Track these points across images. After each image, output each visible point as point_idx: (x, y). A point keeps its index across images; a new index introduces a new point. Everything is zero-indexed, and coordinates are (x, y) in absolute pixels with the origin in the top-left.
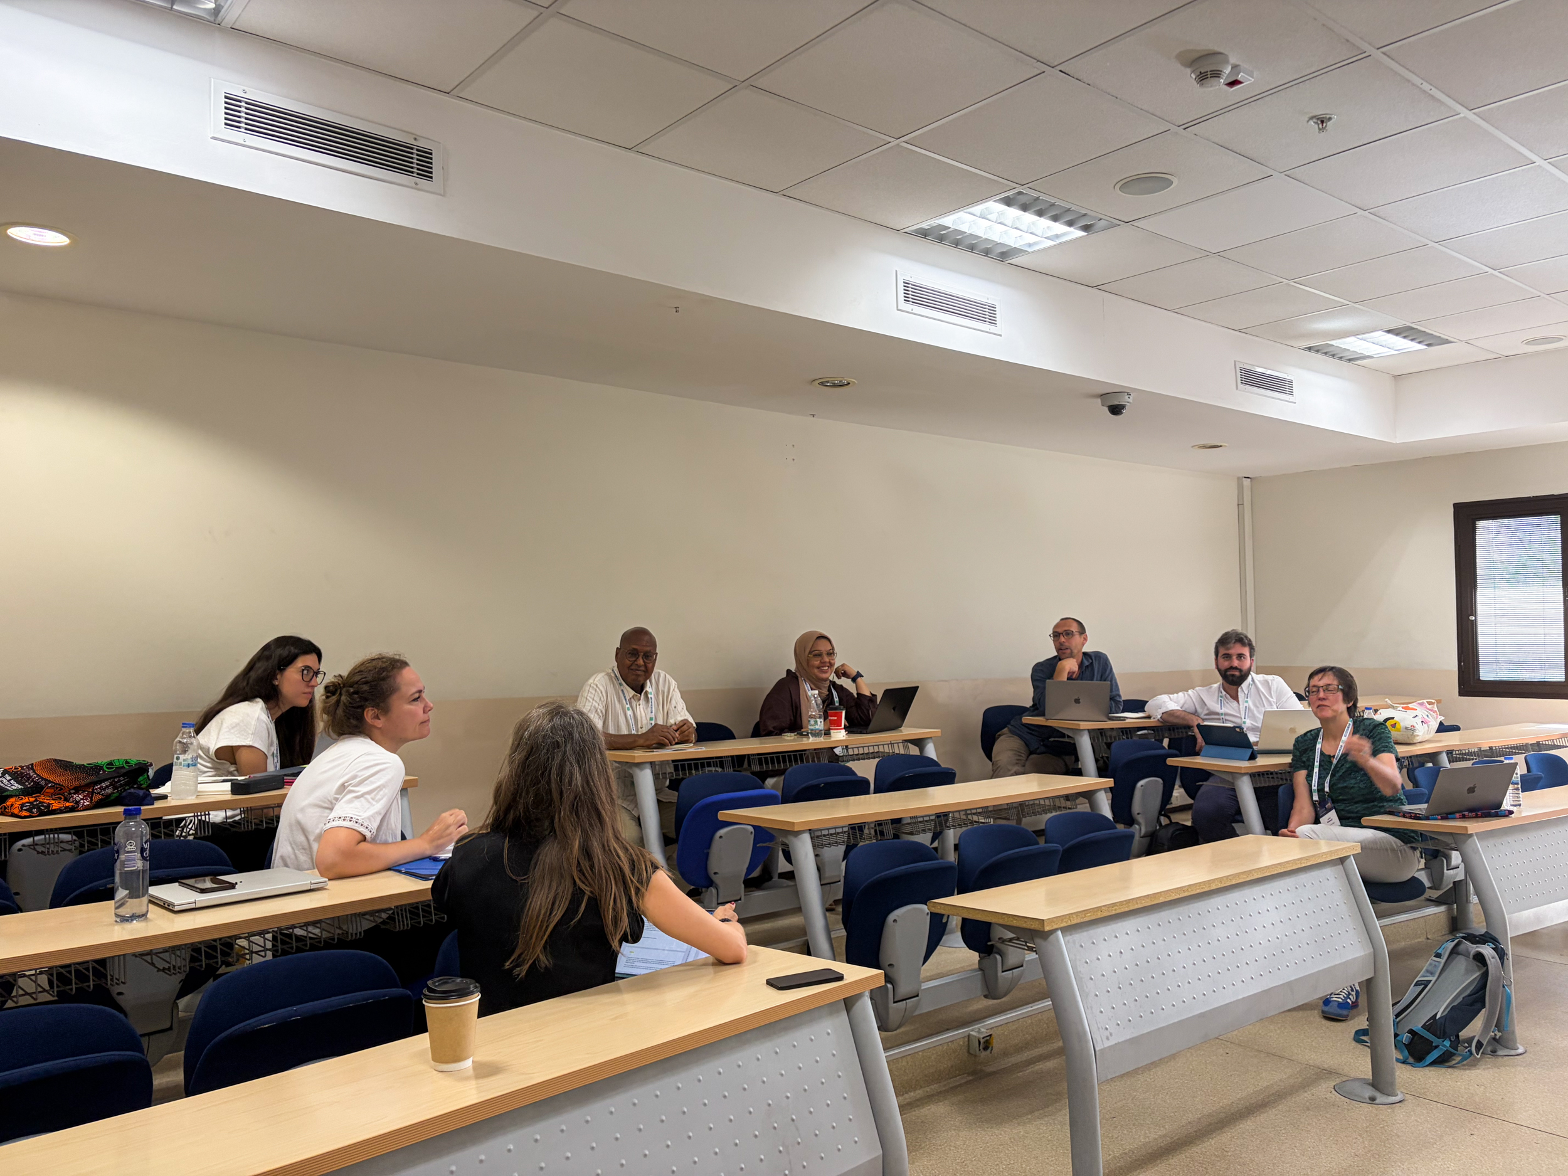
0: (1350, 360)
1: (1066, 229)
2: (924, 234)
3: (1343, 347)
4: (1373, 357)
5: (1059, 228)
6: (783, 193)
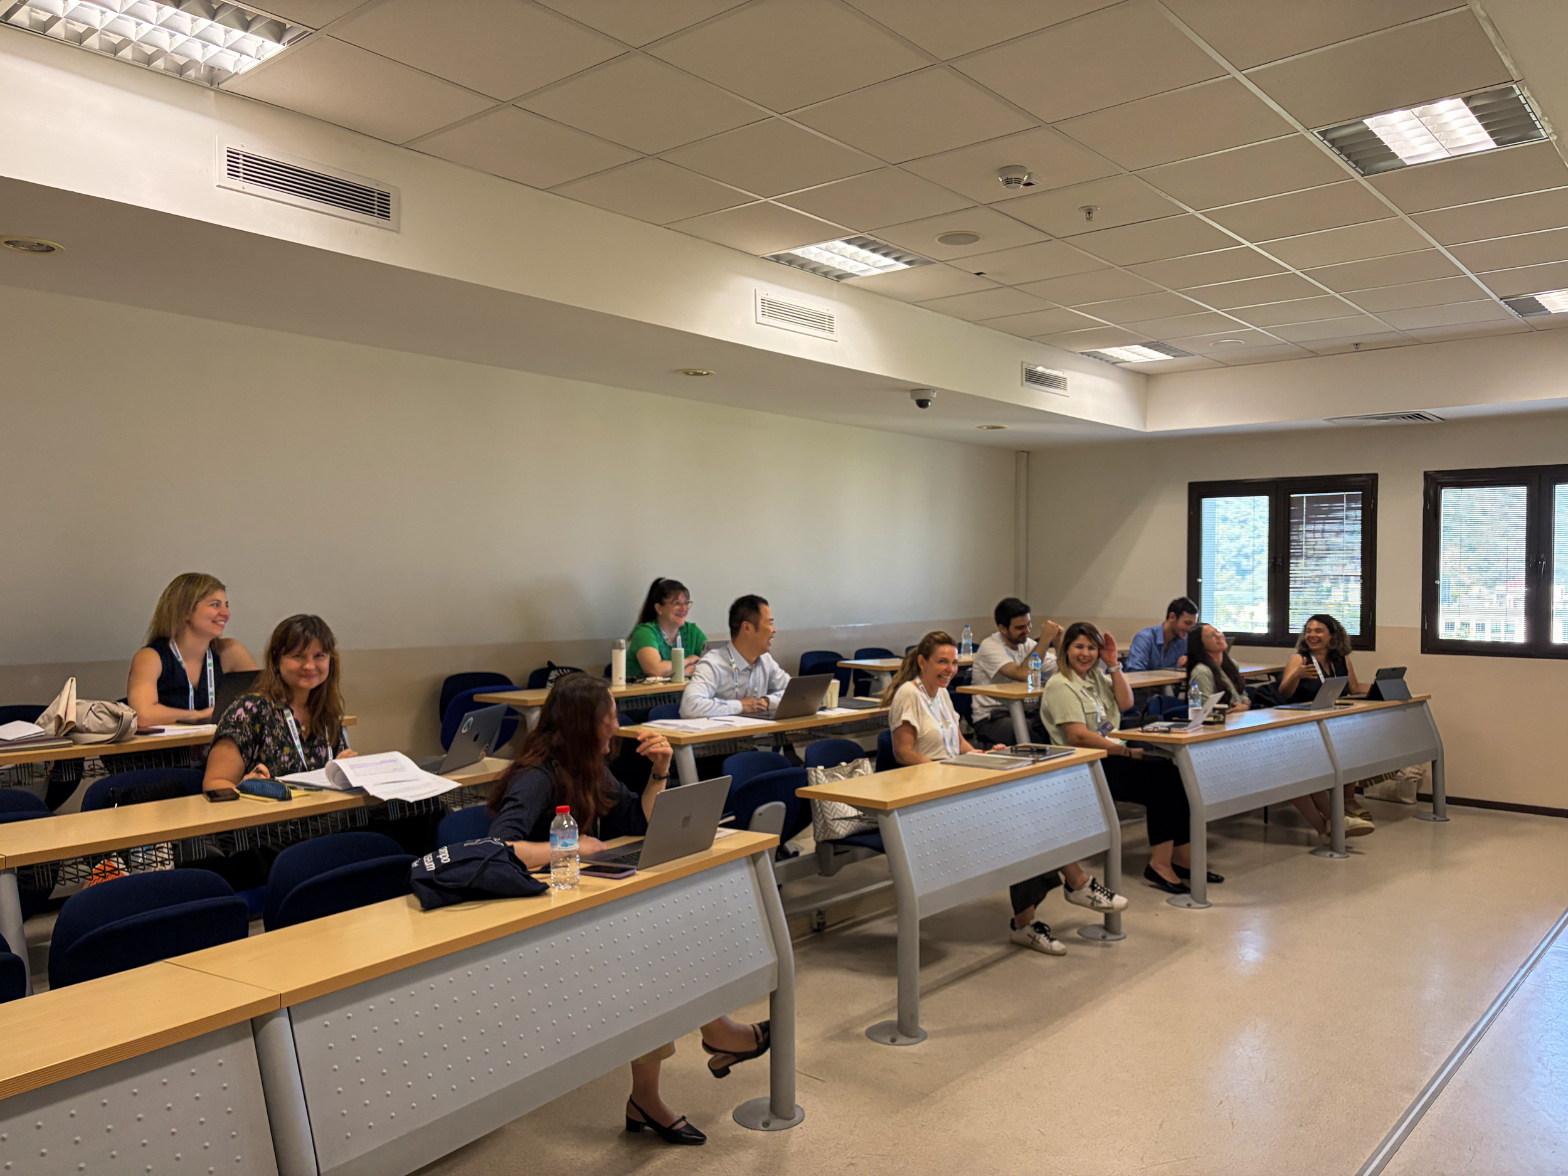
2: (777, 259)
4: (1129, 362)
6: (666, 226)
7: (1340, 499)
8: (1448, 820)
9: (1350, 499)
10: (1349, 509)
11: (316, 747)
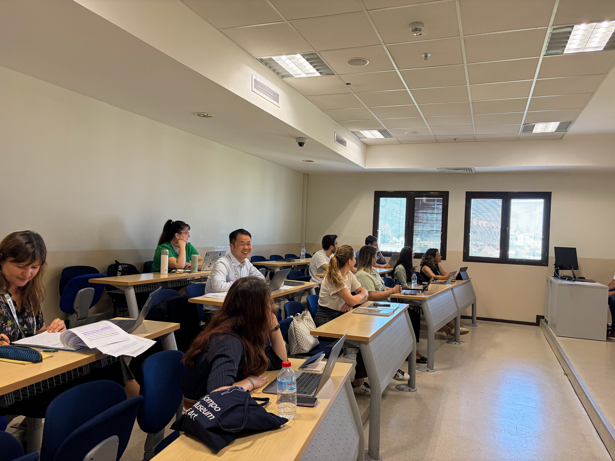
0: (359, 138)
1: (316, 71)
2: (261, 61)
3: (362, 133)
4: (367, 138)
5: (314, 70)
6: (220, 30)
7: (434, 201)
8: (477, 326)
9: (438, 201)
10: (437, 205)
11: (26, 317)
